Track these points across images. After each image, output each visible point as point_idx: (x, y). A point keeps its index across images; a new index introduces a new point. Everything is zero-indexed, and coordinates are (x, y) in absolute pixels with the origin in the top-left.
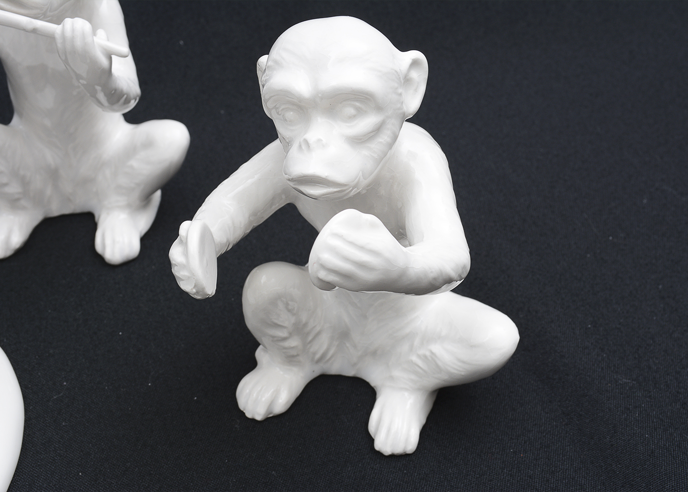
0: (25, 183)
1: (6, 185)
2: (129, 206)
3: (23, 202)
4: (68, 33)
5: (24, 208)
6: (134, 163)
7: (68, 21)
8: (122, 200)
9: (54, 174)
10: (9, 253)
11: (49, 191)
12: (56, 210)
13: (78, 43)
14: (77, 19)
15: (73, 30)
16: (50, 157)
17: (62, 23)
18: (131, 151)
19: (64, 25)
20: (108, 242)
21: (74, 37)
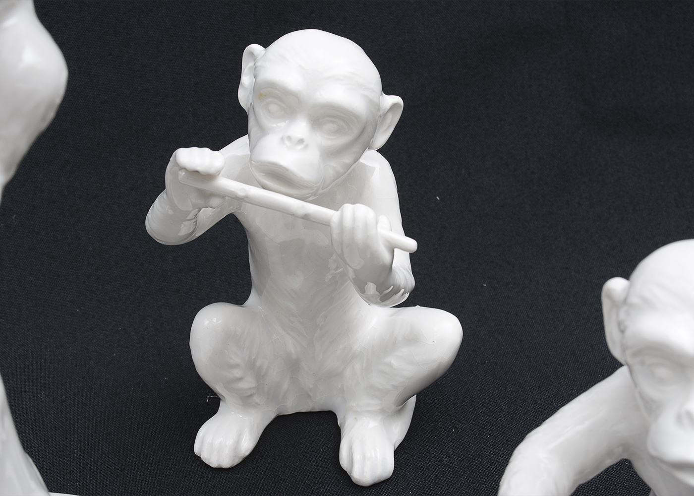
0: (260, 375)
1: (240, 379)
2: (383, 411)
3: (256, 399)
4: (348, 223)
5: (256, 405)
6: (393, 360)
7: (348, 208)
8: (374, 404)
9: (293, 366)
10: (237, 461)
11: (286, 385)
12: (291, 407)
13: (359, 236)
14: (358, 205)
15: (354, 220)
16: (291, 345)
17: (340, 209)
18: (389, 345)
19: (342, 211)
20: (357, 457)
21: (354, 228)
